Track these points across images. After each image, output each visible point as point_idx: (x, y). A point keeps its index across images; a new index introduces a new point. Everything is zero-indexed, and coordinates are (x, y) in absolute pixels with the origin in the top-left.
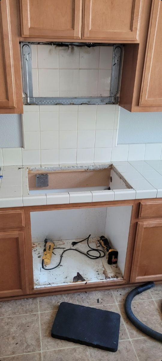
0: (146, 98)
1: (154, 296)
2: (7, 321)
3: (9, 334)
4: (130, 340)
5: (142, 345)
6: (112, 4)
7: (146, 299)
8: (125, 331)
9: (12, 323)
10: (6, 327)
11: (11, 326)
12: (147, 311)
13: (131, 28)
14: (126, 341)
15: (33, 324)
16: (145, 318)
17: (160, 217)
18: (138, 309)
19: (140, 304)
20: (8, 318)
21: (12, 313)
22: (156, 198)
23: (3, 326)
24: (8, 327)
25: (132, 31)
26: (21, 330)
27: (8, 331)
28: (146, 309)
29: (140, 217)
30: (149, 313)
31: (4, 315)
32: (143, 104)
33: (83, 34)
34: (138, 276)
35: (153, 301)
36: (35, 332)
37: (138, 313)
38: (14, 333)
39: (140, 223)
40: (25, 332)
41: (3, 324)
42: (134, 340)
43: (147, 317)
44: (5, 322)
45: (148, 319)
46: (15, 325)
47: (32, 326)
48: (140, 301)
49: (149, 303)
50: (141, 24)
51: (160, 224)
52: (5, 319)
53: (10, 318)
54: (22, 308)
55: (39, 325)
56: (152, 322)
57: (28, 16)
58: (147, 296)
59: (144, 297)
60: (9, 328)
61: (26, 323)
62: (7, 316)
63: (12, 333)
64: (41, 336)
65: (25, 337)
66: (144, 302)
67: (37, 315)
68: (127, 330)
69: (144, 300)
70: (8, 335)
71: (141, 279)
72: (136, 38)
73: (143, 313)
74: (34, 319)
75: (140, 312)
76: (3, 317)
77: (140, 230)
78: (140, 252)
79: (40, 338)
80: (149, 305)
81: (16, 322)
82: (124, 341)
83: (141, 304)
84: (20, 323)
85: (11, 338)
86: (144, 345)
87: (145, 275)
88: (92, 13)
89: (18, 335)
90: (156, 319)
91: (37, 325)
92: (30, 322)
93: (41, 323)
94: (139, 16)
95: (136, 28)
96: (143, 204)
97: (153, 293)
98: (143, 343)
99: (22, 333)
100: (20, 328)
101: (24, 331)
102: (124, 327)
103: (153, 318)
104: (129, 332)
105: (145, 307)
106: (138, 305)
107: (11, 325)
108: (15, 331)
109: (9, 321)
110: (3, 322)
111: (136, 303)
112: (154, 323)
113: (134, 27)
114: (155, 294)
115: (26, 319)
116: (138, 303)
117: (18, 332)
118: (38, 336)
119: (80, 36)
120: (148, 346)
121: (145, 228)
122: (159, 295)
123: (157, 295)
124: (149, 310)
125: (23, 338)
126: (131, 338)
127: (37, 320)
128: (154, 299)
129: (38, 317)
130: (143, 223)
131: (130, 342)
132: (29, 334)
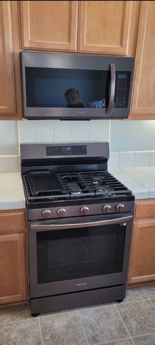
0: (136, 107)
1: (149, 296)
2: (6, 327)
3: (10, 340)
4: (131, 338)
5: (142, 342)
6: (104, 22)
7: (142, 298)
8: (125, 330)
9: (11, 330)
10: (6, 334)
11: (11, 333)
12: (144, 310)
13: (121, 45)
14: (127, 339)
15: (34, 329)
16: (143, 316)
17: (152, 217)
18: (135, 309)
19: (136, 304)
20: (7, 325)
21: (11, 320)
22: (149, 199)
23: (3, 333)
24: (8, 333)
25: (122, 47)
26: (21, 335)
27: (8, 337)
28: (143, 308)
29: (135, 217)
30: (146, 312)
31: (3, 322)
32: (133, 113)
33: (78, 48)
34: (134, 276)
35: (149, 301)
36: (36, 336)
37: (136, 312)
38: (15, 339)
39: (135, 223)
40: (26, 337)
41: (2, 331)
42: (134, 338)
43: (145, 316)
44: (5, 329)
45: (145, 317)
46: (15, 331)
47: (33, 330)
48: (136, 301)
49: (145, 303)
50: (130, 40)
51: (153, 223)
52: (4, 326)
53: (9, 324)
54: (21, 314)
55: (39, 330)
56: (150, 320)
57: (28, 30)
58: (142, 297)
59: (140, 297)
60: (9, 335)
61: (26, 329)
62: (6, 323)
63: (12, 339)
64: (42, 340)
65: (26, 342)
66: (140, 302)
67: (36, 321)
68: (126, 328)
69: (140, 301)
70: (8, 341)
71: (136, 279)
72: (126, 53)
73: (141, 312)
74: (33, 324)
75: (137, 311)
76: (2, 324)
77: (135, 230)
78: (135, 252)
79: (41, 342)
80: (145, 304)
81: (15, 328)
82: (124, 340)
83: (138, 304)
84: (20, 329)
85: (11, 344)
86: (144, 342)
87: (140, 276)
88: (87, 29)
89: (18, 340)
90: (153, 317)
91: (37, 330)
92: (30, 328)
93: (41, 328)
94: (128, 33)
95: (125, 44)
96: (137, 204)
97: (148, 294)
98: (143, 340)
99: (23, 338)
100: (21, 334)
101: (24, 336)
102: (124, 326)
103: (151, 316)
104: (129, 331)
105: (142, 306)
106: (134, 305)
107: (11, 331)
108: (15, 337)
109: (8, 327)
110: (2, 328)
111: (133, 303)
112: (152, 321)
113: (124, 43)
114: (150, 294)
115: (25, 325)
116: (134, 303)
117: (18, 338)
118: (39, 340)
119: (76, 50)
120: (148, 342)
121: (139, 228)
122: (154, 294)
123: (152, 295)
124: (145, 309)
125: (24, 343)
126: (131, 336)
127: (37, 325)
128: (149, 299)
129: (38, 322)
130: (138, 223)
131: (130, 340)
132: (30, 339)
